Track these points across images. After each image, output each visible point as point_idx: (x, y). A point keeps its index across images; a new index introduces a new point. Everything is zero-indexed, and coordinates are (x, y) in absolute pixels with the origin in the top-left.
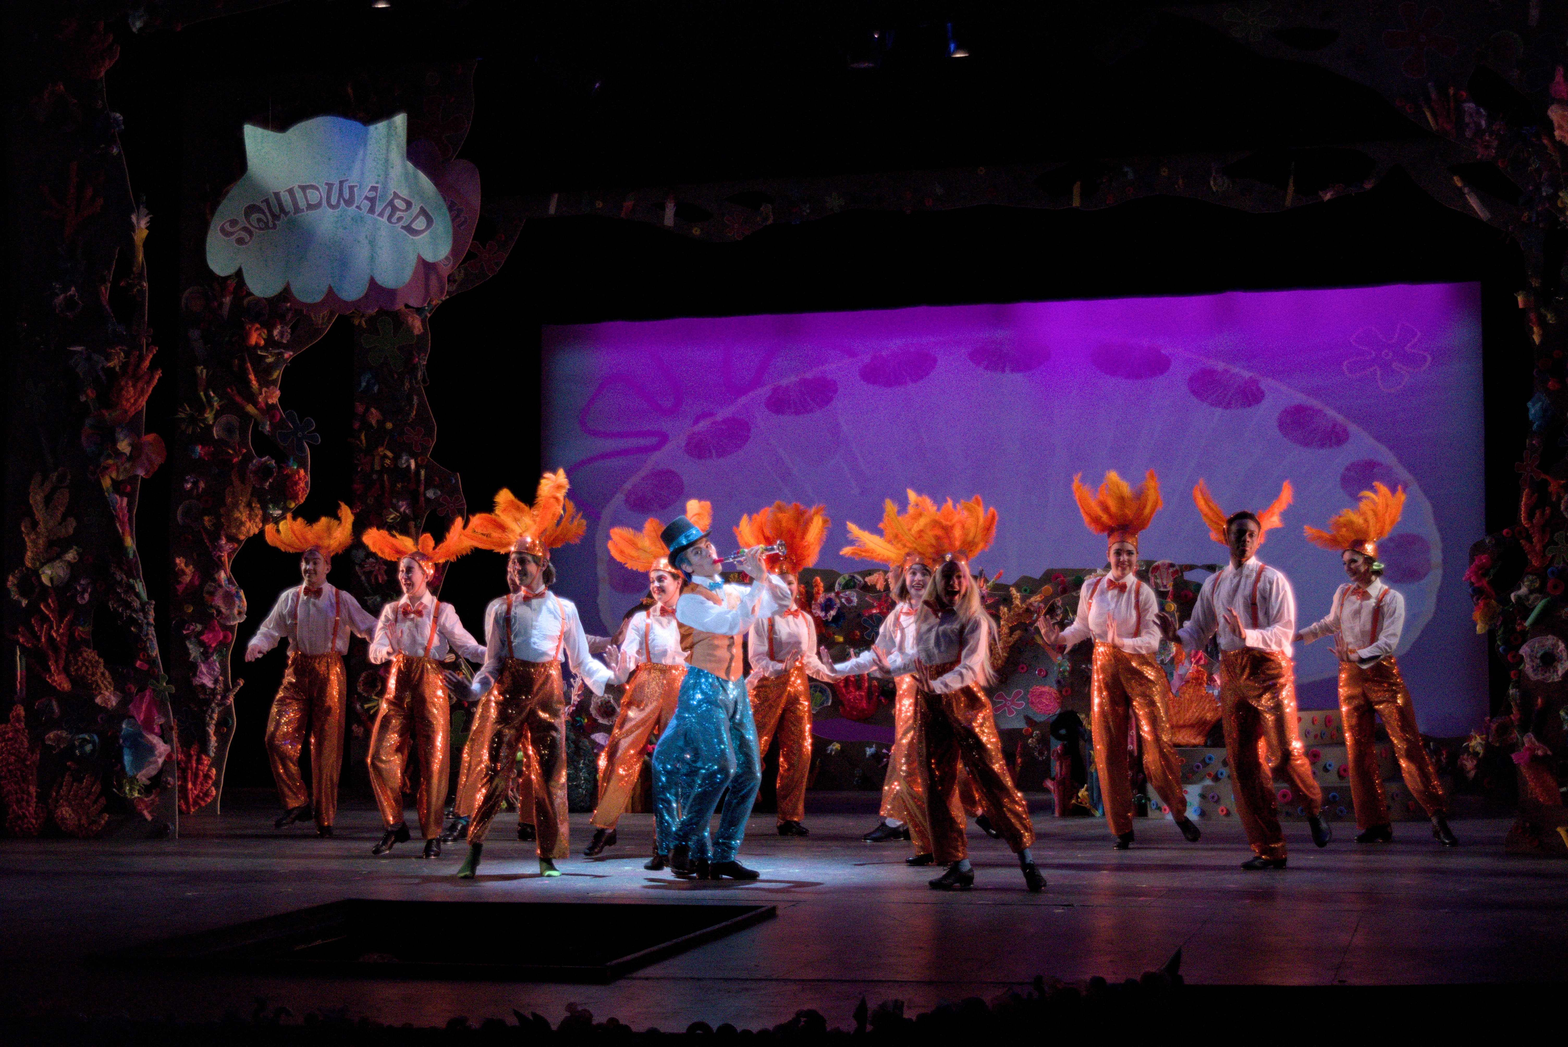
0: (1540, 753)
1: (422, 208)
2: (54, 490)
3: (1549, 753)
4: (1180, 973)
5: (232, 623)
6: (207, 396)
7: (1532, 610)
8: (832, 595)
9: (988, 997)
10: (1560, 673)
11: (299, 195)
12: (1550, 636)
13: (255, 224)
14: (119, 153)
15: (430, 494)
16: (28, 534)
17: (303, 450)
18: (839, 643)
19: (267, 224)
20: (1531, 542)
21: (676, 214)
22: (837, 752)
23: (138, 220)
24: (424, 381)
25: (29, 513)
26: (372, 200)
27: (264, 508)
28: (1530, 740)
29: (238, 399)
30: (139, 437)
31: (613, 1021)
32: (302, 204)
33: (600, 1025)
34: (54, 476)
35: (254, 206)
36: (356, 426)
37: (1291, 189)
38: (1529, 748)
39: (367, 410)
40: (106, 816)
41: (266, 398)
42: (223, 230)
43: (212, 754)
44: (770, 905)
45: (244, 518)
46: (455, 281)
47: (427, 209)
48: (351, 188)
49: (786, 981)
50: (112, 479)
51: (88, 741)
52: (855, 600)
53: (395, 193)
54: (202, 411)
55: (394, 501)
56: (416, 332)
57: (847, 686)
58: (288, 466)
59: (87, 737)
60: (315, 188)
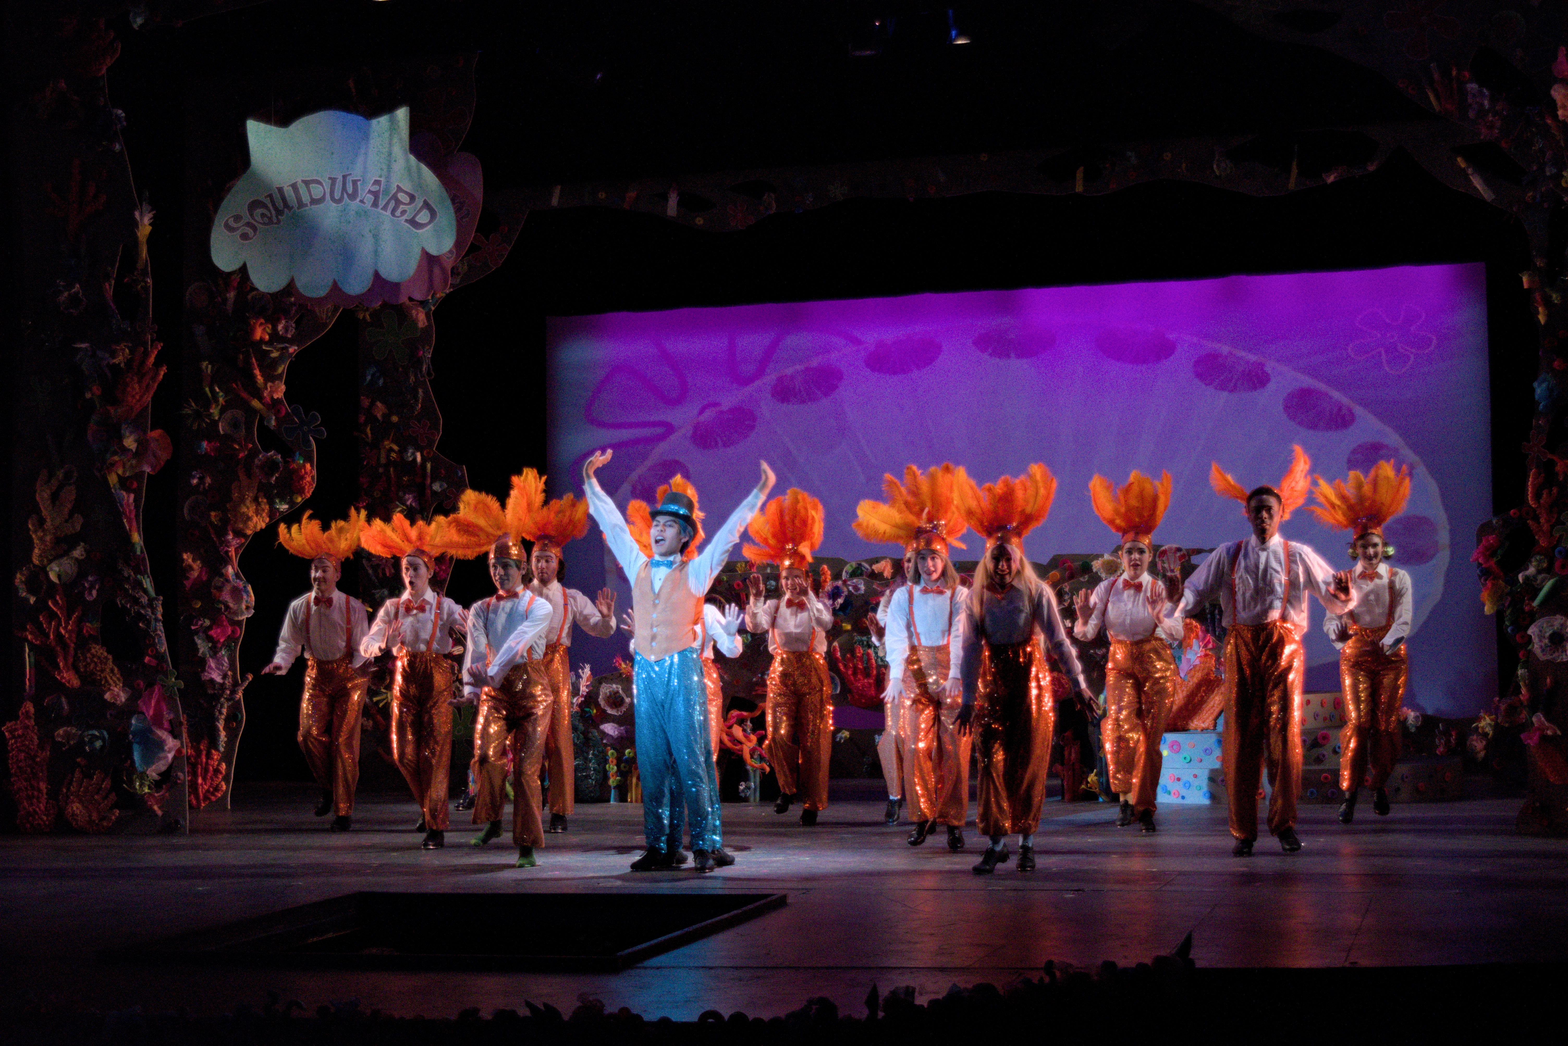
0: (1549, 733)
1: (425, 201)
2: (60, 488)
3: (1559, 733)
4: (1191, 956)
5: (240, 618)
6: (212, 391)
7: (1541, 589)
9: (999, 983)
11: (303, 190)
12: (1558, 616)
13: (259, 219)
14: (122, 150)
15: (436, 487)
16: (35, 532)
17: (308, 444)
18: (846, 631)
19: (270, 219)
20: (1539, 523)
21: (679, 204)
22: (846, 740)
23: (141, 216)
24: (429, 374)
25: (35, 509)
26: (376, 194)
27: (271, 503)
28: (1539, 720)
29: (245, 395)
30: (145, 433)
31: (624, 1010)
32: (306, 199)
33: (611, 1015)
34: (60, 474)
35: (258, 201)
36: (362, 418)
37: (1294, 172)
38: (1538, 728)
39: (373, 404)
40: (117, 812)
41: (271, 392)
42: (227, 227)
43: (222, 749)
44: (782, 892)
45: (251, 514)
46: (458, 273)
47: (431, 203)
48: (355, 183)
49: (797, 968)
50: (118, 475)
51: (97, 738)
52: (862, 587)
53: (398, 187)
54: (208, 406)
55: (401, 494)
56: (421, 325)
57: (855, 673)
58: (294, 460)
59: (97, 733)
60: (318, 182)
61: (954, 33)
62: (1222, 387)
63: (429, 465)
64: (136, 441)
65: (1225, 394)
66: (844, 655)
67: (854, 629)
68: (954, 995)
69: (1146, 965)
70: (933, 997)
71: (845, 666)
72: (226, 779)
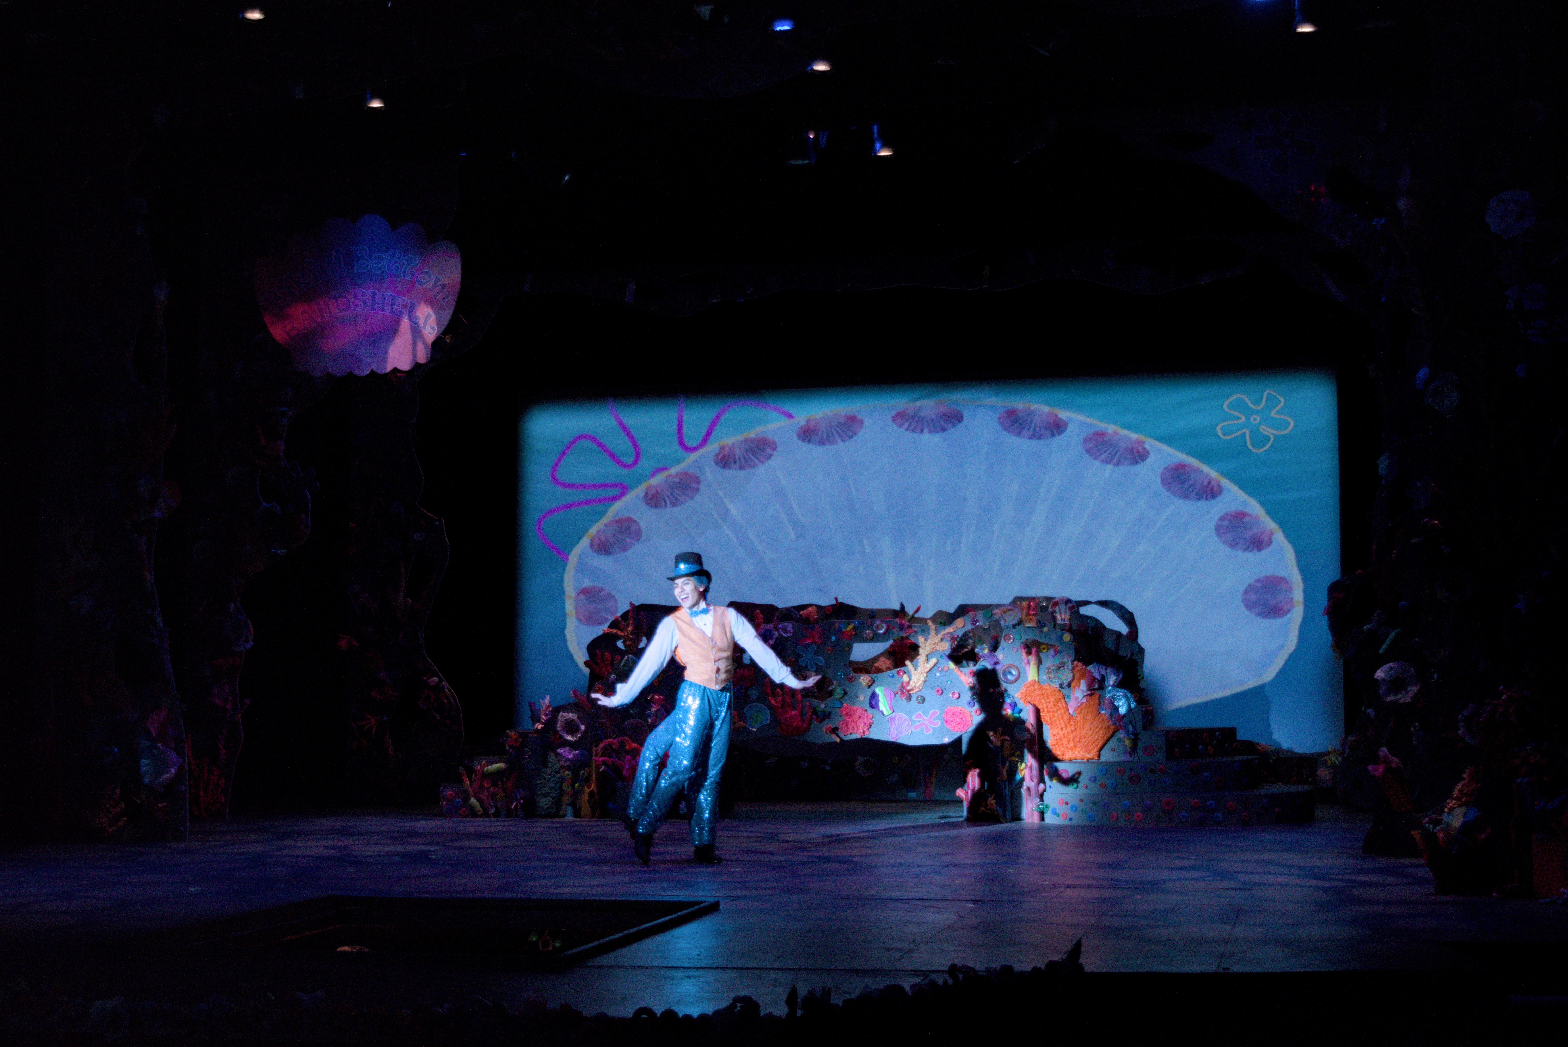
0: (1393, 764)
3: (1401, 764)
4: (1080, 961)
5: (240, 649)
7: (1386, 638)
8: (771, 626)
10: (1410, 695)
15: (418, 537)
17: (304, 497)
21: (636, 293)
23: (160, 291)
28: (1385, 753)
30: (157, 482)
31: (566, 1006)
33: (554, 1010)
38: (1383, 762)
40: (125, 820)
43: (222, 766)
44: (711, 900)
49: (726, 969)
52: (791, 630)
57: (782, 706)
62: (1107, 462)
63: (411, 518)
64: (149, 490)
65: (1110, 468)
68: (866, 997)
69: (1040, 969)
70: (847, 996)
71: (775, 700)
72: (225, 792)
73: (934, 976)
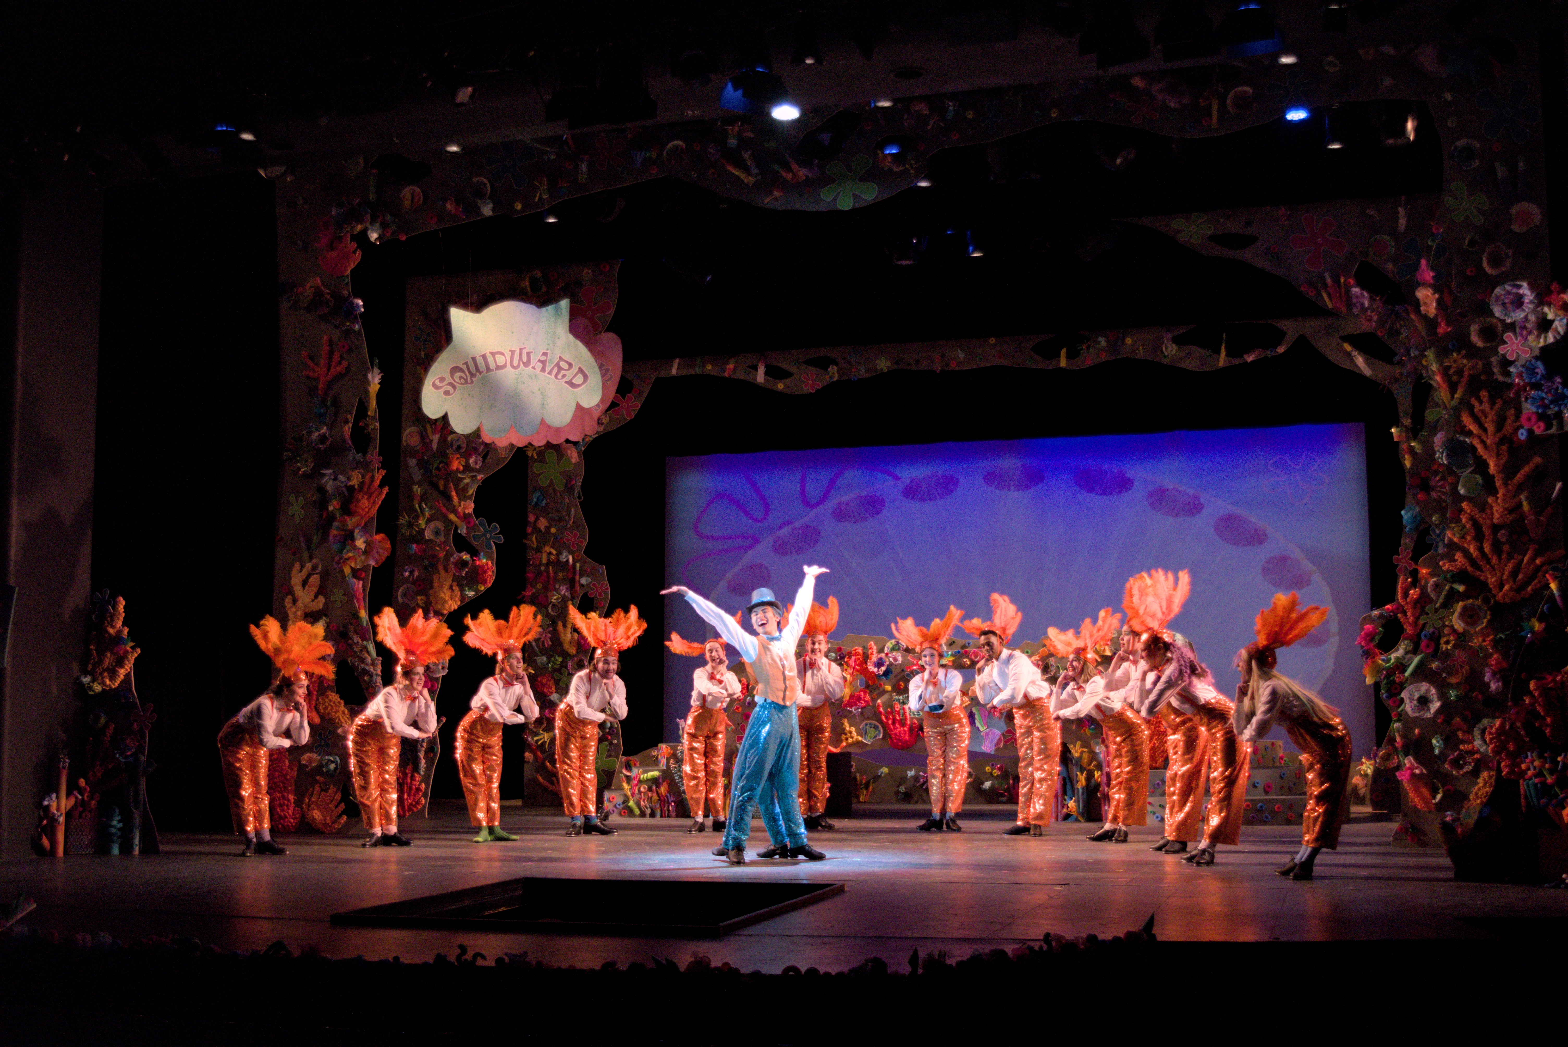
0: (1417, 771)
1: (580, 368)
2: (309, 575)
3: (1424, 771)
4: (1153, 932)
5: (437, 676)
6: (420, 507)
7: (1409, 665)
8: (883, 655)
9: (1009, 949)
10: (1432, 712)
11: (490, 359)
12: (1424, 683)
13: (457, 380)
14: (359, 330)
15: (583, 581)
16: (291, 607)
17: (490, 547)
18: (887, 692)
19: (466, 380)
20: (1406, 615)
21: (766, 374)
22: (886, 774)
23: (373, 377)
24: (579, 497)
25: (290, 592)
26: (543, 362)
27: (462, 590)
28: (1410, 762)
29: (445, 510)
30: (371, 536)
31: (726, 964)
32: (492, 365)
33: (717, 968)
34: (309, 566)
35: (457, 367)
36: (530, 529)
37: (1223, 352)
38: (1409, 768)
39: (537, 519)
40: (345, 818)
41: (464, 508)
42: (434, 385)
43: (422, 773)
44: (841, 883)
45: (447, 598)
46: (602, 424)
47: (584, 369)
48: (528, 354)
49: (856, 937)
50: (352, 568)
51: (333, 762)
52: (900, 659)
53: (560, 357)
54: (417, 517)
55: (557, 586)
56: (574, 461)
57: (894, 723)
58: (479, 560)
59: (332, 758)
60: (503, 354)
61: (971, 248)
62: (1168, 513)
63: (578, 565)
64: (365, 542)
65: (1170, 519)
66: (885, 710)
67: (894, 690)
68: (975, 959)
69: (1119, 938)
70: (958, 959)
71: (887, 718)
72: (425, 795)
73: (1032, 944)
